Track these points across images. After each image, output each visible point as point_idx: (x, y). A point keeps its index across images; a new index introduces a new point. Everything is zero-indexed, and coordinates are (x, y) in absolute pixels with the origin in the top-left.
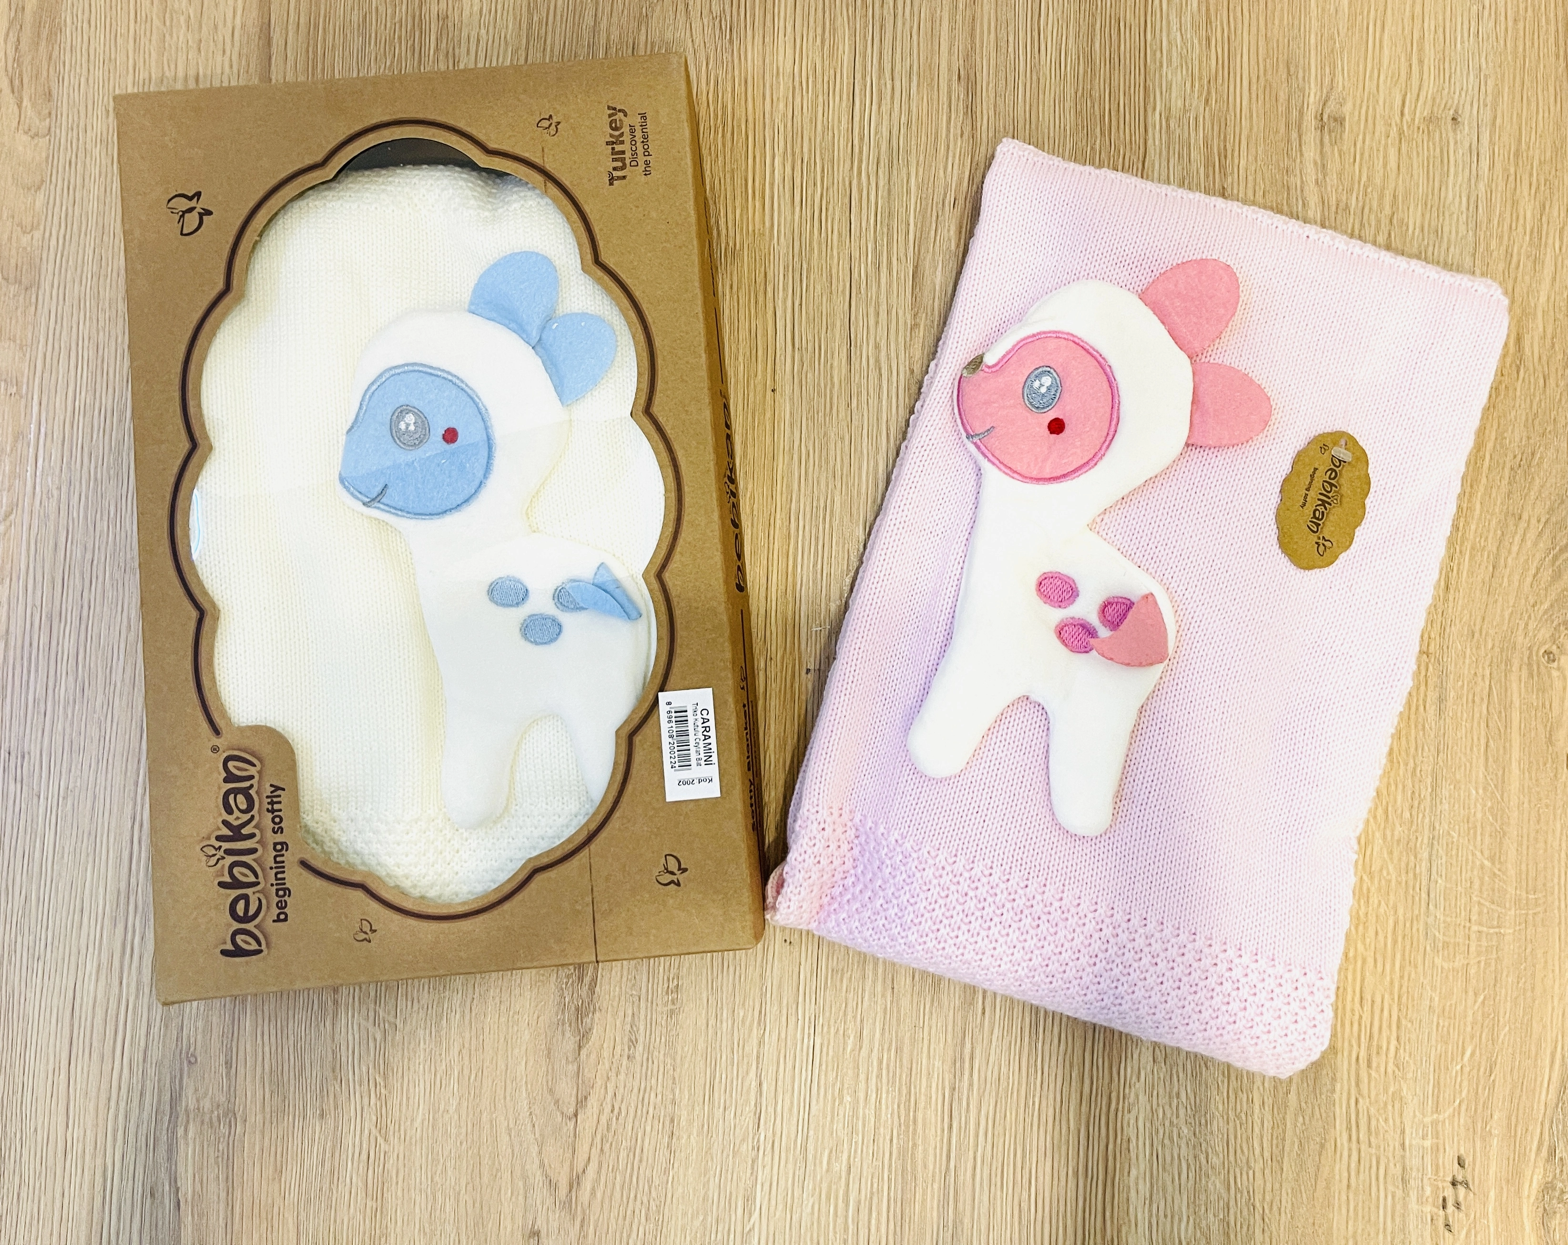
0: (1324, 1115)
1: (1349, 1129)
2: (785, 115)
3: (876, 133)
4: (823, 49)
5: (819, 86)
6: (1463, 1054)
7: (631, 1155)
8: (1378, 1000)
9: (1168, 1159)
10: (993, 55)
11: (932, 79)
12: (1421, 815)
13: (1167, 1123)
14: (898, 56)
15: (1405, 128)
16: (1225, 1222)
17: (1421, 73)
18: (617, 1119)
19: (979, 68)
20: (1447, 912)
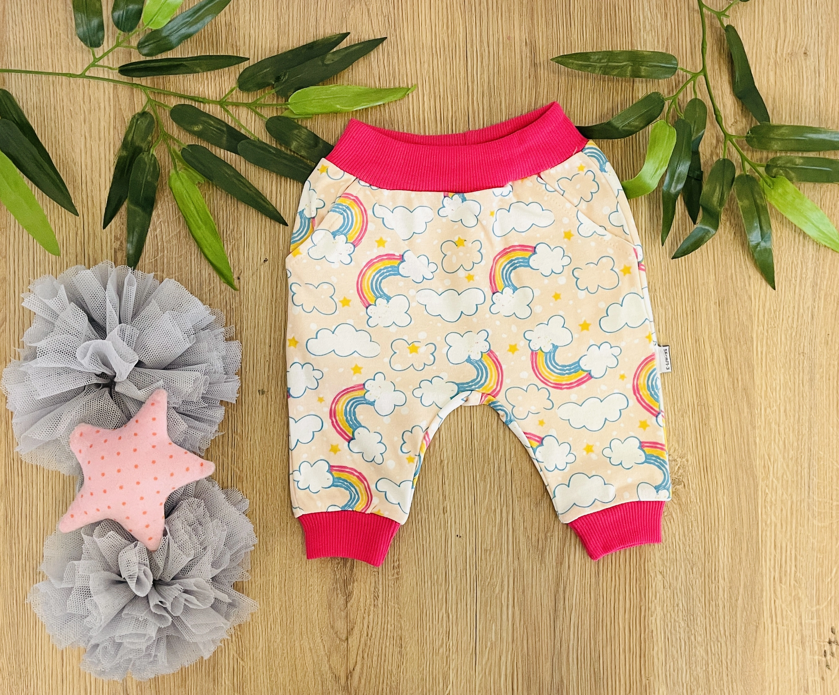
0: (757, 610)
1: (771, 617)
2: (428, 71)
3: (481, 79)
4: (448, 31)
5: (447, 53)
6: (831, 572)
7: (380, 659)
8: (784, 545)
9: (674, 640)
10: (545, 30)
11: (511, 46)
12: (803, 444)
13: (673, 621)
14: (491, 33)
15: (778, 59)
16: (707, 671)
17: (786, 28)
18: (370, 640)
19: (537, 37)
20: (820, 495)
